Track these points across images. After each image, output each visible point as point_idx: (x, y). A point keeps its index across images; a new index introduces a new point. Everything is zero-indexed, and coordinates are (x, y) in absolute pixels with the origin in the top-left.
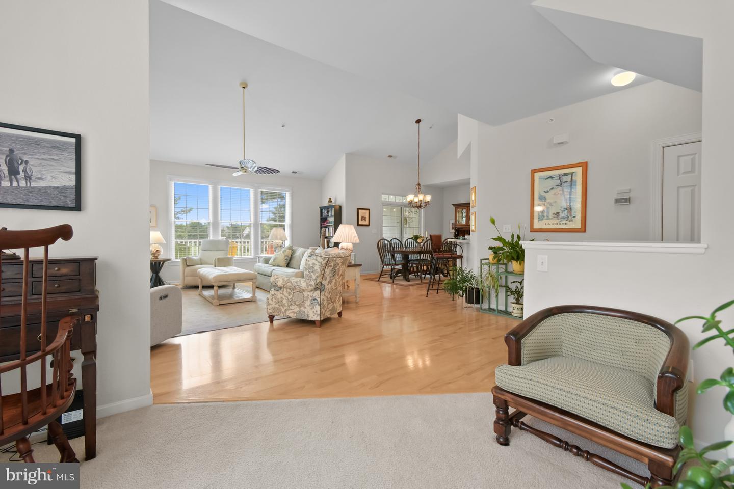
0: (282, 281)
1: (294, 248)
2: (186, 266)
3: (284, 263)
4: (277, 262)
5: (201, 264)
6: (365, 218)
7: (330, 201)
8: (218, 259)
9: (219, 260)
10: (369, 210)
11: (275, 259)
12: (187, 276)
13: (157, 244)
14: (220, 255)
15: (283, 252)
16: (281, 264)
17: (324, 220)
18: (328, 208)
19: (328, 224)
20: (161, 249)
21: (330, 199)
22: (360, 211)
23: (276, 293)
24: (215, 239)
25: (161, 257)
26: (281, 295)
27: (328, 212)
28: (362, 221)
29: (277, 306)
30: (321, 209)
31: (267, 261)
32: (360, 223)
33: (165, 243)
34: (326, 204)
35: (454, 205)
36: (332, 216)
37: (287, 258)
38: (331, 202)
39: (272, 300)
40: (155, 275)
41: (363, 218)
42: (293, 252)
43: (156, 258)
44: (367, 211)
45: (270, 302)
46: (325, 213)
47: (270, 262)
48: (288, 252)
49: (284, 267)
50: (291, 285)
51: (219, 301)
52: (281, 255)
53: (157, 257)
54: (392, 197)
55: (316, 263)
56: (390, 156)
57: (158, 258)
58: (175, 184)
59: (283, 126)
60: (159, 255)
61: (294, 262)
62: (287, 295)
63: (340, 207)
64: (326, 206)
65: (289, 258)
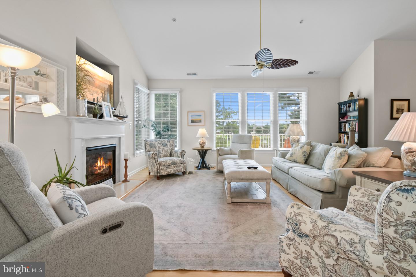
0: (310, 226)
1: (313, 143)
2: (219, 155)
3: (301, 159)
4: (294, 157)
5: (231, 154)
7: (352, 95)
9: (242, 152)
10: (408, 100)
11: (292, 154)
12: (219, 163)
13: (204, 137)
14: (244, 147)
15: (301, 148)
16: (298, 160)
17: (342, 115)
18: (348, 104)
19: (348, 119)
20: (206, 141)
21: (352, 93)
22: (395, 102)
23: (297, 239)
24: (243, 134)
25: (206, 147)
26: (308, 248)
27: (349, 106)
28: (397, 113)
29: (298, 262)
30: (340, 104)
31: (283, 155)
32: (395, 116)
33: (208, 137)
34: (346, 98)
36: (354, 110)
37: (306, 154)
38: (353, 96)
40: (202, 159)
41: (400, 110)
42: (312, 148)
43: (203, 147)
44: (406, 102)
46: (345, 108)
47: (286, 157)
48: (307, 148)
49: (302, 164)
50: (335, 245)
51: (232, 198)
52: (299, 151)
53: (203, 146)
57: (204, 148)
58: (216, 94)
59: (300, 22)
60: (204, 145)
61: (314, 160)
63: (366, 101)
64: (346, 100)
65: (307, 154)
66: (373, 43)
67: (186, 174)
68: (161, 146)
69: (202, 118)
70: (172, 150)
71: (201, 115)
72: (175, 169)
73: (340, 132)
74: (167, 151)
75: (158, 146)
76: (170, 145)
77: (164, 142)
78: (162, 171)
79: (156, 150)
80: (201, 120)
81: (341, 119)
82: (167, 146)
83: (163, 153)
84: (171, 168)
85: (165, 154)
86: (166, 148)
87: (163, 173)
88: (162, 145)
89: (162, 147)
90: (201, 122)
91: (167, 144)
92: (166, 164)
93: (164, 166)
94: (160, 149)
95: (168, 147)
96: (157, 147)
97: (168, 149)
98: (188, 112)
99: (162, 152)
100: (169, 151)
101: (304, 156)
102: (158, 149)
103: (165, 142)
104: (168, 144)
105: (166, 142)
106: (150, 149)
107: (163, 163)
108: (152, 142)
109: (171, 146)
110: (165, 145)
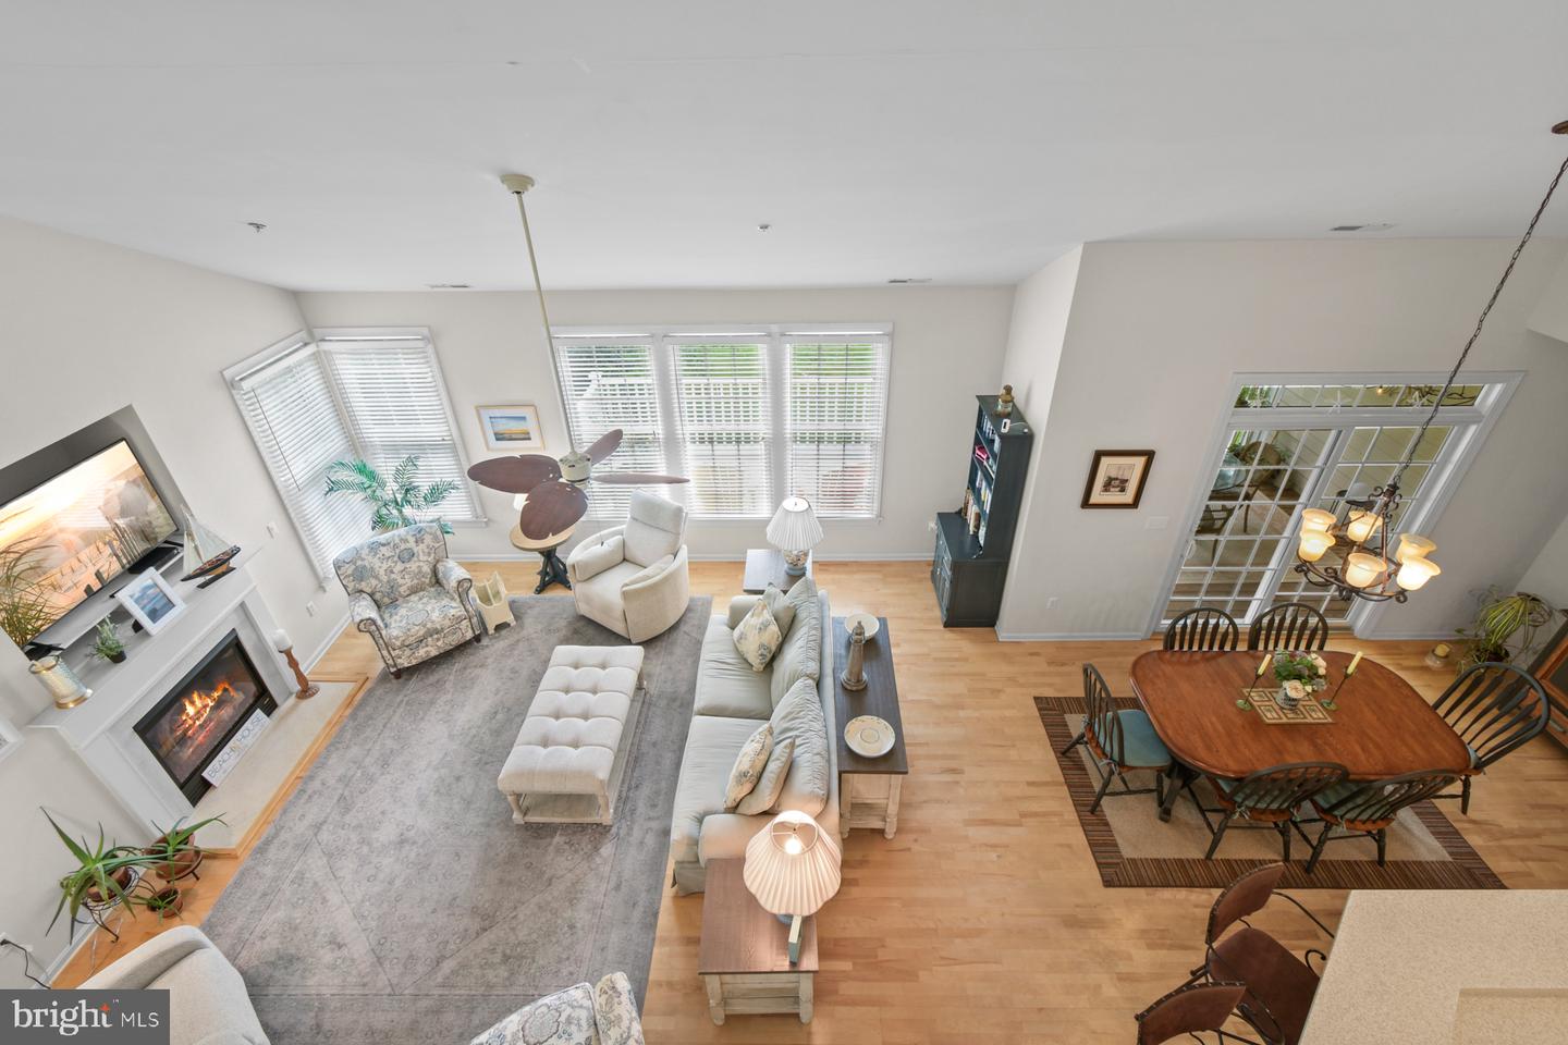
6: (1126, 480)
7: (1006, 397)
17: (981, 442)
21: (1009, 390)
22: (1107, 459)
28: (1106, 491)
30: (982, 399)
34: (998, 392)
40: (545, 560)
44: (1139, 460)
65: (770, 652)
66: (1078, 250)
68: (394, 563)
69: (530, 425)
70: (438, 561)
71: (524, 418)
72: (439, 643)
74: (420, 572)
75: (385, 566)
76: (426, 550)
77: (403, 547)
78: (399, 661)
79: (380, 581)
80: (528, 433)
81: (977, 451)
82: (415, 559)
83: (406, 583)
84: (427, 646)
85: (416, 581)
86: (413, 566)
87: (404, 662)
88: (396, 559)
89: (400, 566)
90: (529, 439)
91: (415, 550)
92: (407, 643)
93: (404, 646)
94: (393, 576)
95: (421, 557)
96: (382, 572)
97: (421, 564)
98: (477, 408)
99: (401, 581)
100: (426, 569)
101: (761, 655)
102: (385, 579)
103: (408, 545)
104: (419, 549)
105: (412, 544)
107: (398, 643)
108: (359, 563)
109: (429, 554)
110: (406, 556)
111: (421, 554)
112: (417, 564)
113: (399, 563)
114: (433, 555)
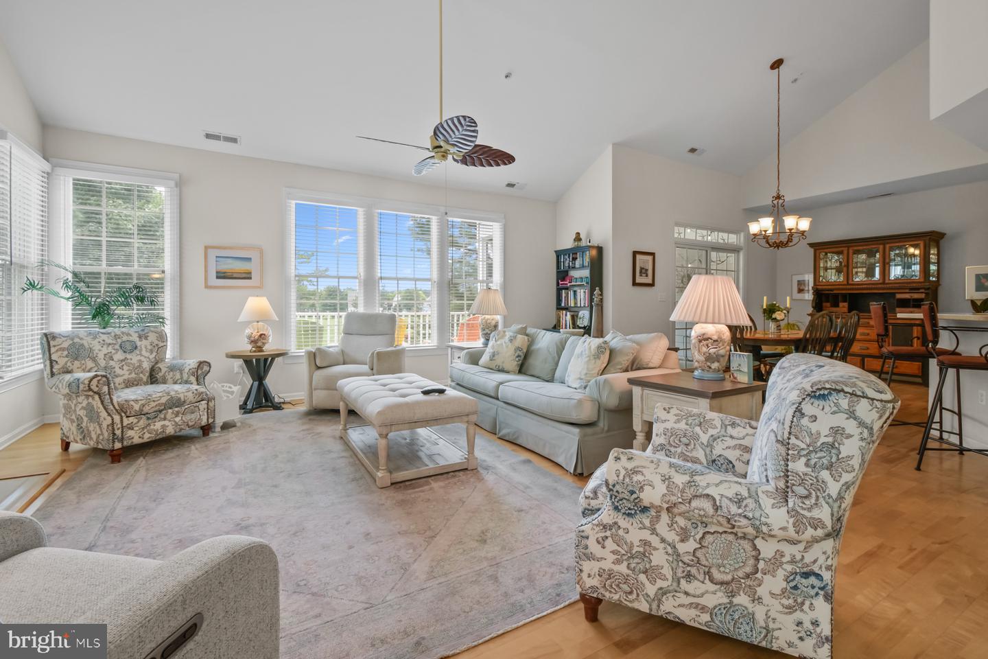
1: (531, 330)
2: (314, 366)
3: (512, 364)
4: (499, 361)
5: (344, 364)
6: (647, 270)
7: (578, 238)
8: (378, 353)
9: (380, 356)
10: (653, 254)
11: (493, 356)
12: (315, 389)
13: (262, 321)
14: (378, 345)
15: (511, 341)
16: (507, 367)
17: (562, 275)
18: (573, 253)
19: (573, 283)
20: (269, 332)
21: (578, 234)
22: (638, 257)
23: (623, 522)
24: (370, 311)
25: (270, 347)
26: (646, 535)
27: (574, 259)
28: (641, 276)
29: (623, 568)
30: (559, 254)
31: (474, 358)
32: (639, 280)
33: (277, 319)
34: (568, 243)
35: (811, 245)
36: (583, 267)
37: (521, 354)
38: (580, 240)
39: (601, 542)
40: (256, 384)
41: (644, 271)
42: (532, 340)
43: (260, 349)
44: (650, 258)
45: (594, 548)
46: (567, 262)
47: (481, 362)
48: (521, 340)
49: (514, 373)
52: (507, 347)
53: (260, 347)
54: (689, 230)
55: (851, 426)
56: (693, 150)
57: (262, 351)
58: (296, 204)
59: (507, 77)
60: (264, 344)
61: (536, 363)
62: (671, 536)
63: (600, 250)
64: (569, 247)
65: (523, 353)
66: (610, 148)
67: (214, 432)
68: (113, 351)
69: (252, 267)
70: (157, 363)
71: (249, 259)
72: (177, 419)
73: (559, 308)
74: (140, 366)
75: (105, 350)
76: (149, 347)
77: (125, 338)
78: (130, 433)
79: (97, 364)
80: (250, 273)
81: (561, 283)
82: (137, 351)
83: (125, 374)
84: (165, 419)
85: (133, 375)
86: (134, 358)
87: (135, 437)
88: (117, 347)
89: (119, 356)
90: (251, 278)
91: (138, 343)
92: (146, 409)
93: (140, 414)
94: (112, 363)
95: (144, 352)
96: (101, 355)
97: (142, 359)
98: (206, 248)
99: (118, 371)
100: (146, 365)
101: (518, 356)
102: (103, 363)
103: (131, 339)
104: (142, 344)
105: (135, 338)
106: (69, 364)
107: (137, 407)
108: (76, 340)
109: (151, 352)
110: (129, 347)
111: (144, 349)
112: (139, 358)
113: (120, 352)
114: (155, 354)
